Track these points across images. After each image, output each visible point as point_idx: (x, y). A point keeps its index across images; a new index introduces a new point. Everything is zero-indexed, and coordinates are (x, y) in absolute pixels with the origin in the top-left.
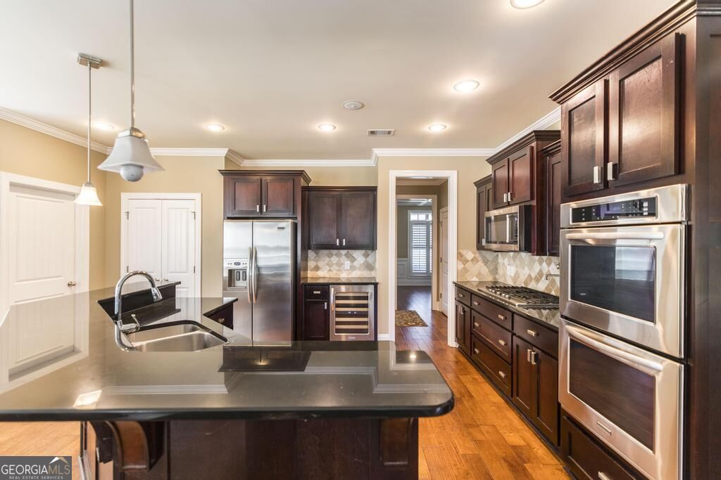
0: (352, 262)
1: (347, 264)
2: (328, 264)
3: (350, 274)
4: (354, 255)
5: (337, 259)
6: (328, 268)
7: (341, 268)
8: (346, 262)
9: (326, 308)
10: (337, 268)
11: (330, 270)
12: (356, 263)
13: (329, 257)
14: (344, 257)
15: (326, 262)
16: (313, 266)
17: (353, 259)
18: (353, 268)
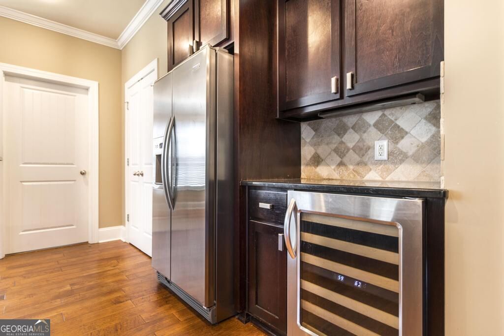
0: (395, 140)
1: (381, 147)
2: (336, 151)
3: (389, 172)
4: (399, 122)
5: (356, 137)
6: (338, 159)
7: (366, 159)
8: (377, 144)
9: (280, 248)
10: (356, 158)
11: (341, 164)
12: (406, 145)
13: (339, 135)
14: (373, 131)
15: (334, 146)
16: (309, 157)
17: (396, 133)
18: (396, 157)
